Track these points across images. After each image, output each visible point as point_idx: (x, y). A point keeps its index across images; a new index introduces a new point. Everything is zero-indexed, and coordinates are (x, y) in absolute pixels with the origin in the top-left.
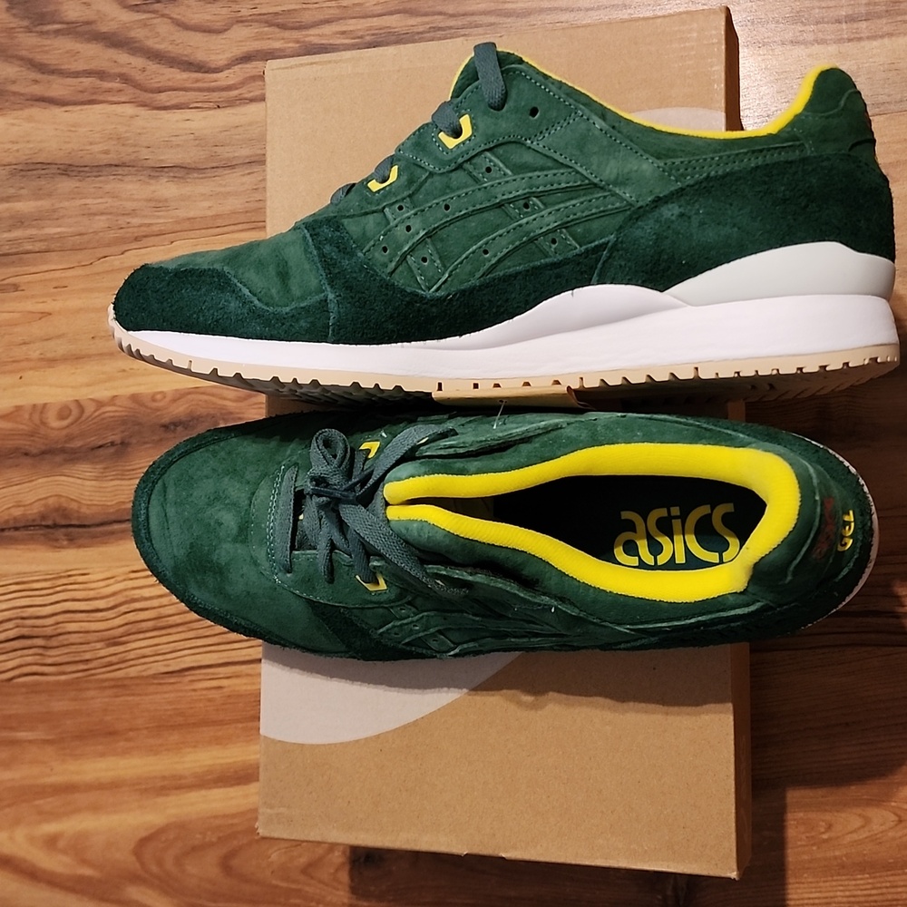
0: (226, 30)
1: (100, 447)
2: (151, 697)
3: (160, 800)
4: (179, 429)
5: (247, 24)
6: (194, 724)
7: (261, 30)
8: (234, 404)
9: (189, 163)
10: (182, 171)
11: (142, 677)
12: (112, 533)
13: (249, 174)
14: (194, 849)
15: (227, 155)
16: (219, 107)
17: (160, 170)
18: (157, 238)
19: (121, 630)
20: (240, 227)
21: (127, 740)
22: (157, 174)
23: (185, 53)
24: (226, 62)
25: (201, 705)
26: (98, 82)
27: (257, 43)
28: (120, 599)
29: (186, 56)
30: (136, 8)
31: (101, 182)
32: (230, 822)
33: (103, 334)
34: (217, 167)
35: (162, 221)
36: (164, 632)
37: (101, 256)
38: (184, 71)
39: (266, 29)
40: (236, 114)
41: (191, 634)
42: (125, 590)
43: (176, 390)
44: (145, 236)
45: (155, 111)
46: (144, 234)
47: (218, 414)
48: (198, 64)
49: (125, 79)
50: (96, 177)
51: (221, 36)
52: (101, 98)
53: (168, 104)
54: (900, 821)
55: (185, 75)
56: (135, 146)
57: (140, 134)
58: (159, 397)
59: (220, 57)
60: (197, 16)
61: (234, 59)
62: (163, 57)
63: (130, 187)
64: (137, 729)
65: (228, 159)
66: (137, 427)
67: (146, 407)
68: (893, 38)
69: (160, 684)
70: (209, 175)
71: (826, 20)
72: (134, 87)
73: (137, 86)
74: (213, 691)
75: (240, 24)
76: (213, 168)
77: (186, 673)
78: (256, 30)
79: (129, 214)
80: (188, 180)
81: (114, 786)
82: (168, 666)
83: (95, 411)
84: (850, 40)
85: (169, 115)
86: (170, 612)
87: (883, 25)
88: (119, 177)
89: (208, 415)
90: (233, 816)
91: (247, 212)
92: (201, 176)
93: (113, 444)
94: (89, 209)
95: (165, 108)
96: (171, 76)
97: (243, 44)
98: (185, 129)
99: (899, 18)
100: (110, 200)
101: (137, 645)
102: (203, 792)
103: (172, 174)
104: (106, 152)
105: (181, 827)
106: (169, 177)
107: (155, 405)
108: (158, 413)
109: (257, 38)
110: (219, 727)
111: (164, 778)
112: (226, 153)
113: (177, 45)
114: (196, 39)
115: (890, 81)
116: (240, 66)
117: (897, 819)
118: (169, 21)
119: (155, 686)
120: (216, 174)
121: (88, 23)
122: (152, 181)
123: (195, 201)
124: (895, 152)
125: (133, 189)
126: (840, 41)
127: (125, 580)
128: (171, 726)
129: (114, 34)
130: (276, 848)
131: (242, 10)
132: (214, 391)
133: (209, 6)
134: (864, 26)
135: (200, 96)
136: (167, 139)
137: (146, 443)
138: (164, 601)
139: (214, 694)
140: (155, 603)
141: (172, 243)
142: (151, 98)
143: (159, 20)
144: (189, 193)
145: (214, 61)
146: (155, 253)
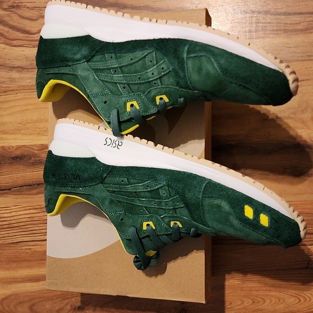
0: (37, 20)
2: (6, 251)
3: (9, 286)
4: (18, 159)
6: (21, 261)
8: (37, 152)
9: (23, 66)
10: (21, 69)
11: (4, 244)
14: (20, 302)
16: (34, 47)
17: (13, 68)
18: (12, 92)
22: (12, 69)
23: (23, 27)
24: (37, 31)
25: (24, 254)
29: (23, 28)
30: (6, 10)
32: (33, 294)
35: (13, 86)
36: (11, 229)
38: (22, 33)
41: (21, 230)
43: (17, 146)
44: (7, 91)
45: (12, 47)
47: (32, 155)
48: (27, 31)
49: (1, 35)
51: (35, 22)
53: (16, 45)
54: (253, 303)
55: (23, 35)
56: (5, 59)
57: (6, 55)
58: (11, 148)
60: (27, 14)
62: (15, 28)
63: (2, 73)
64: (2, 262)
66: (3, 158)
67: (6, 151)
68: (264, 39)
69: (10, 247)
70: (30, 71)
72: (5, 38)
73: (6, 37)
74: (28, 250)
75: (42, 18)
76: (32, 68)
77: (19, 243)
79: (2, 83)
80: (23, 72)
82: (12, 241)
85: (17, 49)
86: (14, 222)
87: (260, 34)
89: (28, 155)
90: (34, 292)
92: (27, 71)
95: (15, 46)
96: (17, 35)
98: (22, 54)
99: (266, 32)
102: (24, 284)
105: (16, 295)
106: (16, 70)
107: (10, 150)
108: (11, 153)
110: (30, 262)
111: (11, 278)
113: (20, 24)
114: (27, 22)
117: (252, 302)
118: (17, 15)
119: (8, 247)
120: (33, 70)
122: (10, 72)
123: (25, 80)
128: (14, 261)
130: (48, 304)
132: (31, 146)
133: (31, 11)
134: (254, 34)
135: (28, 43)
136: (16, 57)
137: (6, 163)
138: (12, 218)
139: (28, 251)
140: (9, 219)
141: (17, 94)
142: (10, 42)
143: (14, 14)
144: (23, 77)
145: (33, 30)
146: (11, 97)
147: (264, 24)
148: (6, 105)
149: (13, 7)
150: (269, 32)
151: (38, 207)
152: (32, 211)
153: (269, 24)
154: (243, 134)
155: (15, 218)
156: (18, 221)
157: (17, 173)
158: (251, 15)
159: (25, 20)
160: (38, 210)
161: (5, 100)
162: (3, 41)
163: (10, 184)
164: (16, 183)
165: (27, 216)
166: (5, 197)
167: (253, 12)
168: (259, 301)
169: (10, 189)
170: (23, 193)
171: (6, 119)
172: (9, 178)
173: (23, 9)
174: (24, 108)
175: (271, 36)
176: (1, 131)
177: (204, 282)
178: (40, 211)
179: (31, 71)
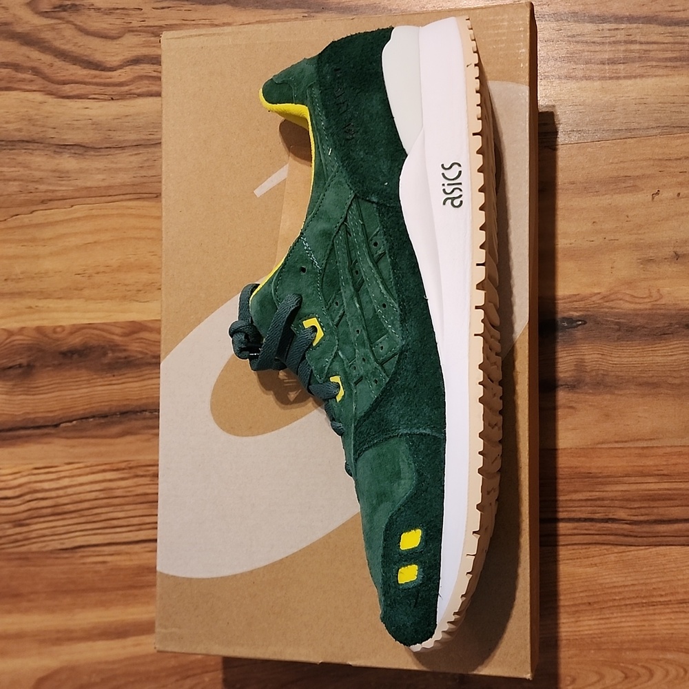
0: (119, 37)
1: (10, 368)
2: (48, 568)
3: (55, 649)
4: (75, 356)
5: (136, 33)
6: (83, 590)
7: (149, 39)
8: (121, 339)
9: (87, 143)
10: (81, 149)
11: (43, 552)
12: (19, 437)
13: (136, 154)
15: (118, 138)
16: (112, 99)
17: (62, 147)
18: (60, 202)
19: (25, 515)
20: (128, 197)
21: (29, 601)
22: (61, 150)
24: (119, 63)
25: (89, 576)
26: (13, 73)
27: (144, 49)
28: (25, 489)
29: (85, 55)
30: (46, 15)
31: (13, 154)
32: (111, 667)
33: (14, 277)
34: (110, 148)
35: (64, 188)
36: (60, 517)
37: (15, 214)
38: (85, 68)
39: (152, 39)
40: (127, 106)
41: (83, 520)
42: (29, 483)
43: (74, 325)
44: (50, 200)
45: (60, 100)
46: (49, 198)
47: (107, 346)
48: (96, 63)
49: (36, 71)
50: (11, 150)
51: (115, 42)
52: (16, 86)
53: (71, 94)
54: (626, 677)
55: (85, 72)
56: (43, 126)
57: (47, 117)
58: (59, 330)
59: (115, 58)
60: (95, 24)
61: (125, 61)
62: (67, 56)
63: (39, 159)
64: (38, 593)
65: (120, 142)
66: (40, 353)
67: (48, 337)
68: (644, 79)
70: (103, 153)
71: (593, 61)
72: (43, 78)
73: (45, 77)
74: (99, 565)
75: (132, 33)
76: (107, 148)
77: (78, 550)
78: (144, 39)
79: (37, 181)
80: (87, 157)
81: (19, 636)
82: (63, 544)
83: (7, 339)
84: (611, 78)
85: (72, 103)
86: (66, 501)
87: (636, 68)
88: (30, 151)
89: (99, 346)
90: (114, 662)
91: (134, 185)
92: (96, 154)
93: (20, 366)
94: (4, 175)
95: (68, 97)
96: (74, 72)
97: (134, 49)
98: (85, 115)
99: (649, 64)
100: (21, 169)
101: (38, 527)
102: (90, 644)
103: (73, 151)
104: (20, 130)
105: (71, 670)
106: (71, 153)
107: (55, 336)
108: (59, 343)
109: (145, 45)
110: (104, 593)
111: (58, 631)
112: (118, 136)
113: (79, 47)
114: (96, 43)
115: (640, 112)
116: (130, 67)
117: (623, 675)
118: (73, 27)
119: (52, 560)
120: (109, 153)
121: (6, 24)
122: (56, 156)
123: (91, 174)
124: (642, 168)
125: (40, 162)
126: (603, 78)
127: (29, 475)
128: (65, 591)
129: (27, 34)
131: (133, 22)
132: (105, 327)
133: (106, 16)
134: (622, 68)
135: (98, 89)
136: (69, 123)
137: (49, 366)
138: (61, 492)
139: (100, 567)
140: (53, 494)
141: (72, 206)
142: (57, 88)
143: (64, 25)
144: (87, 167)
145: (110, 61)
146: (57, 214)
147: (644, 47)
148: (48, 233)
149: (63, 8)
150: (654, 64)
151: (123, 465)
152: (109, 475)
153: (655, 46)
154: (599, 293)
155: (70, 491)
156: (76, 498)
157: (73, 387)
158: (614, 26)
159: (91, 38)
160: (123, 473)
161: (46, 222)
162: (42, 86)
163: (56, 414)
164: (72, 410)
165: (97, 487)
166: (46, 443)
167: (618, 19)
168: (639, 674)
169: (56, 426)
170: (88, 433)
171: (48, 265)
172: (55, 399)
173: (87, 12)
174: (91, 239)
175: (661, 72)
176: (36, 292)
177: (529, 631)
178: (126, 475)
179: (107, 154)
